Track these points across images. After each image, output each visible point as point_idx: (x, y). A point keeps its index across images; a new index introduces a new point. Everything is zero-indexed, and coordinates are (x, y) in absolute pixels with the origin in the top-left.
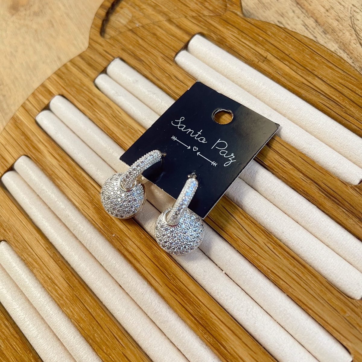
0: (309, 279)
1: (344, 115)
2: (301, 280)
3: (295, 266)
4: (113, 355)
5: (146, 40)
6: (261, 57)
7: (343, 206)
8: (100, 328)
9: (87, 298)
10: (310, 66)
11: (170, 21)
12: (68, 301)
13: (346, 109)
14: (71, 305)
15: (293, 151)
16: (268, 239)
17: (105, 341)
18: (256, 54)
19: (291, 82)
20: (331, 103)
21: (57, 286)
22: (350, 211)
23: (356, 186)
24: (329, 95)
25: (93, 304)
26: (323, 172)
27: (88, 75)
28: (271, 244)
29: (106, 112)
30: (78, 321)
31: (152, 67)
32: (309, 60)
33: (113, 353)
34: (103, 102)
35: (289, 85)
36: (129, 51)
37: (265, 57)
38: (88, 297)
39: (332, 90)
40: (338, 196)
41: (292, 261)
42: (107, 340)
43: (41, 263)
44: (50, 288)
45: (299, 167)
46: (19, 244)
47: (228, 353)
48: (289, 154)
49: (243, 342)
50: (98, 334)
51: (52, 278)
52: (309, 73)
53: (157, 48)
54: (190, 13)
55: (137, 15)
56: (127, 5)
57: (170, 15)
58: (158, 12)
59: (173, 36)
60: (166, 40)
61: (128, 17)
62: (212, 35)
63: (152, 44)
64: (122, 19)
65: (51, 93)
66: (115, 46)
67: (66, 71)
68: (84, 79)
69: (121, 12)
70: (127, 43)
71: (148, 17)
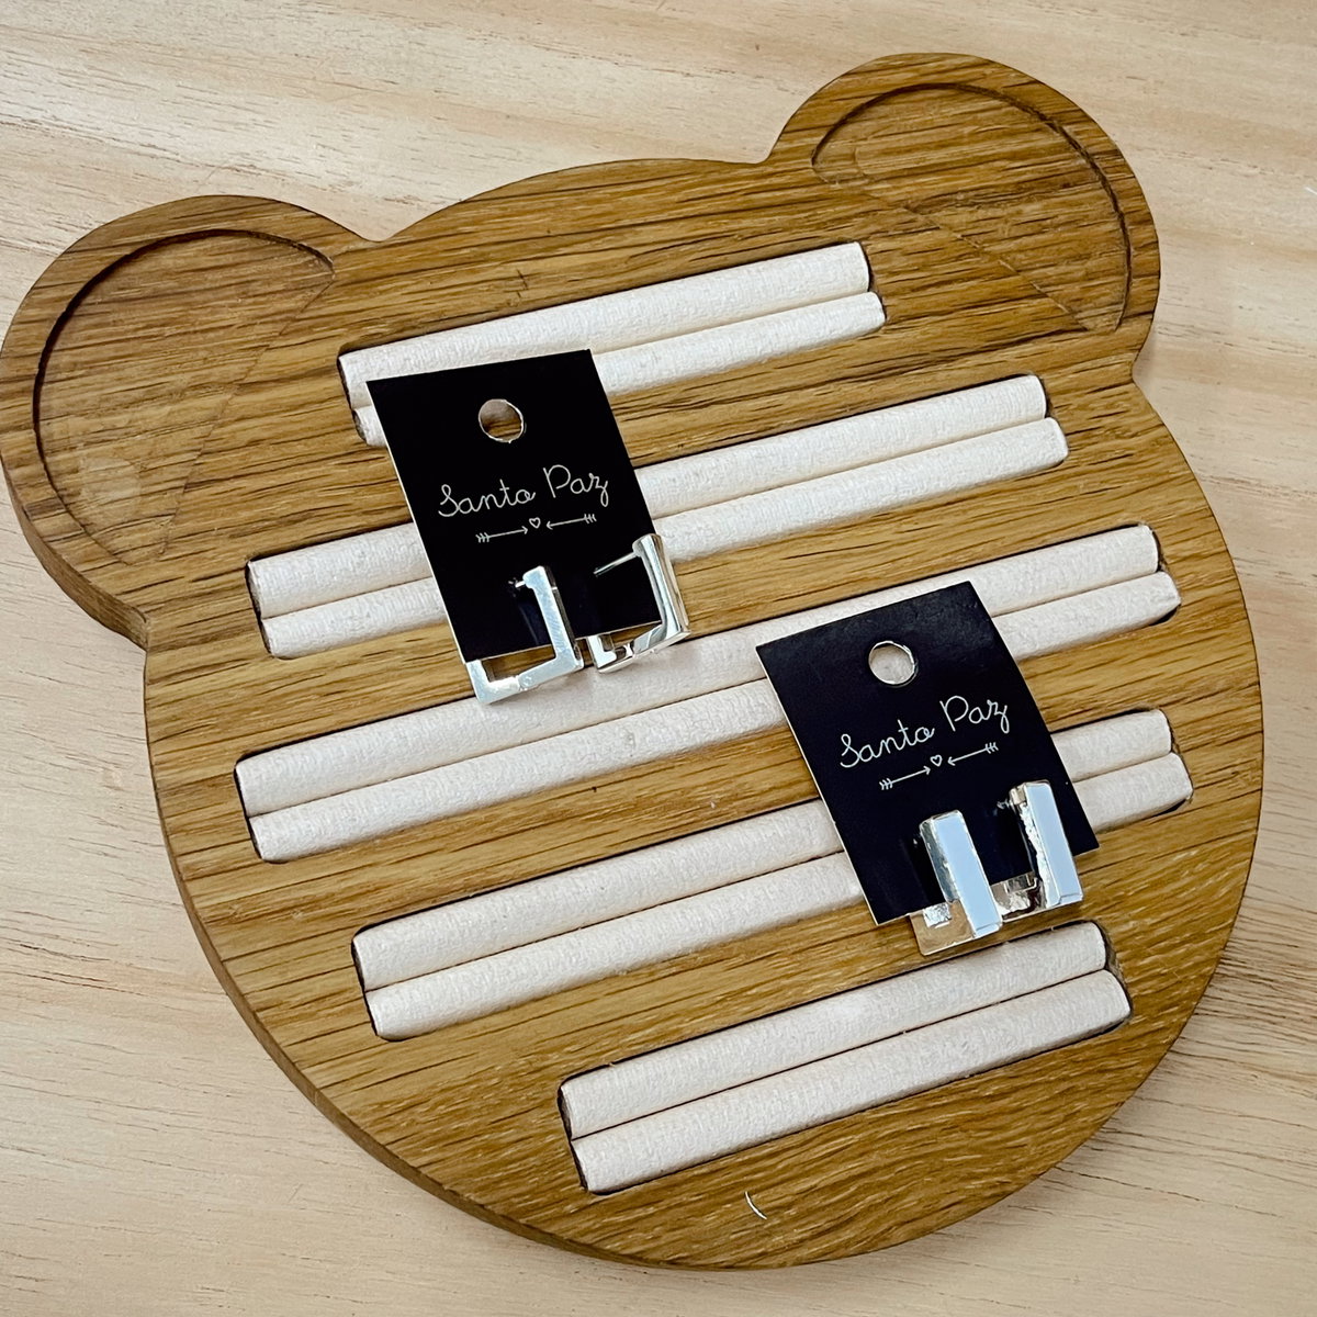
0: (998, 505)
1: (747, 243)
3: (964, 511)
6: (514, 282)
7: (907, 368)
10: (602, 220)
12: (797, 978)
13: (736, 232)
14: (810, 972)
16: (893, 522)
18: (496, 287)
20: (708, 244)
22: (923, 364)
24: (688, 238)
26: (831, 353)
28: (905, 523)
31: (349, 500)
32: (590, 212)
34: (354, 663)
37: (517, 275)
39: (682, 223)
40: (888, 363)
41: (953, 509)
43: (676, 1006)
45: (795, 383)
51: (728, 993)
52: (618, 231)
53: (302, 460)
54: (253, 334)
55: (137, 450)
56: (76, 453)
57: (212, 379)
58: (176, 397)
59: (302, 406)
60: (296, 427)
61: (120, 472)
62: (372, 330)
63: (284, 464)
64: (116, 489)
65: (217, 781)
66: (205, 547)
67: (175, 710)
68: (244, 674)
69: (85, 479)
70: (222, 515)
71: (169, 428)
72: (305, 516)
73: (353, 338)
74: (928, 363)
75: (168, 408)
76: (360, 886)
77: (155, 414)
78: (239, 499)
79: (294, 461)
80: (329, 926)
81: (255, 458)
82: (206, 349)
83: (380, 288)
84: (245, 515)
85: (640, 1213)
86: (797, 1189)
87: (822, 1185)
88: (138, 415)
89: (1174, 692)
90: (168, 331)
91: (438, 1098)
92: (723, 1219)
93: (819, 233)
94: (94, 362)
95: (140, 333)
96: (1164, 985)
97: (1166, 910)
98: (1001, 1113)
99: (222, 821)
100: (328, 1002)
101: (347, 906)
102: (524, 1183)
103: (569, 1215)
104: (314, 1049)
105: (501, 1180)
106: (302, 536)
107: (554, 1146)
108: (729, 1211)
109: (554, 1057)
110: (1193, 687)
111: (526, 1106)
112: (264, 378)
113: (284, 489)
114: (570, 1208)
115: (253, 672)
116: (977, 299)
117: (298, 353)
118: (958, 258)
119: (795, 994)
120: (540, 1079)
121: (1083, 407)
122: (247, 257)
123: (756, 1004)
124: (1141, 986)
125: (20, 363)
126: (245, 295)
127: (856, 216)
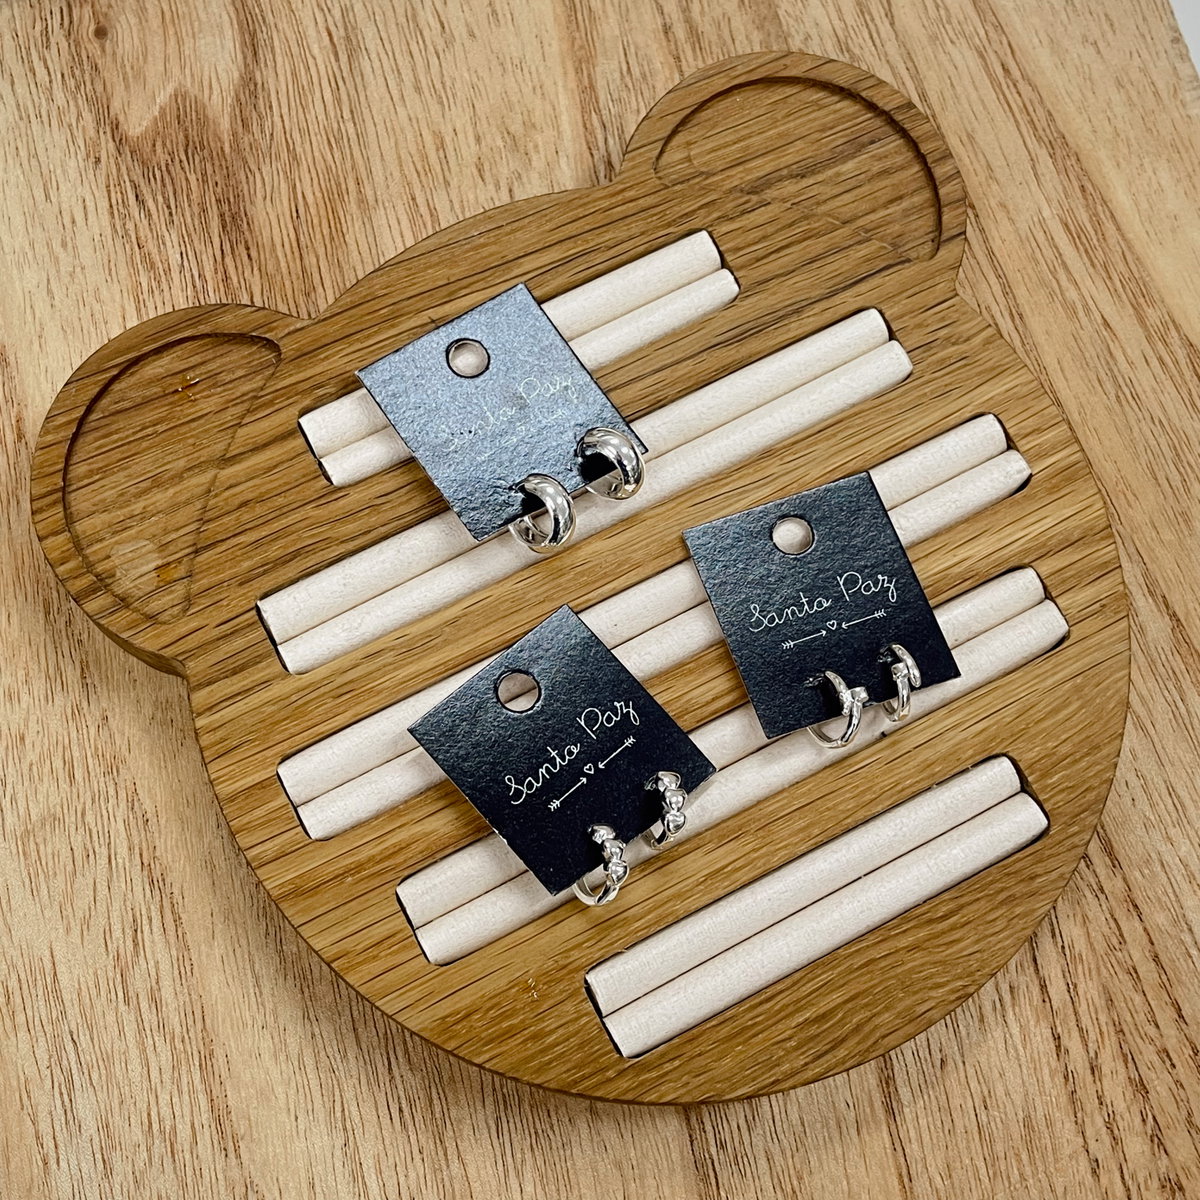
1: (613, 252)
2: (859, 434)
3: (835, 433)
5: (246, 527)
8: (830, 796)
10: (490, 260)
11: (227, 461)
13: (603, 245)
14: (774, 843)
15: (640, 356)
16: (775, 457)
17: (858, 791)
21: (726, 866)
23: (740, 293)
26: (700, 327)
28: (785, 456)
29: (385, 666)
31: (328, 535)
32: (478, 256)
37: (429, 320)
41: (827, 434)
45: (676, 358)
48: (644, 364)
51: (708, 874)
52: (503, 267)
54: (228, 416)
55: (153, 530)
56: (106, 543)
57: (202, 459)
58: (177, 480)
59: (275, 467)
60: (276, 484)
61: (144, 550)
62: (321, 392)
63: (270, 516)
64: (142, 565)
65: (264, 784)
66: (222, 597)
67: (220, 734)
68: (269, 693)
69: (117, 562)
70: (230, 568)
71: (175, 507)
72: (296, 555)
73: (307, 402)
74: (782, 318)
75: (171, 491)
76: (394, 845)
77: (161, 498)
78: (239, 553)
79: (278, 513)
80: (376, 882)
81: (246, 517)
82: (192, 436)
83: (322, 356)
84: (246, 565)
85: (668, 1067)
86: (793, 1025)
87: (814, 1016)
88: (149, 502)
89: (1040, 548)
90: (160, 428)
91: (489, 1005)
92: (738, 1060)
93: (671, 230)
94: (106, 466)
95: (139, 435)
96: (1072, 796)
97: (1064, 733)
98: (953, 928)
99: (274, 815)
100: (386, 944)
101: (386, 864)
102: (569, 1061)
103: (610, 1080)
104: (382, 984)
105: (550, 1062)
106: (296, 572)
107: (589, 1026)
108: (741, 1052)
109: (575, 954)
110: (1054, 541)
111: (559, 998)
112: (242, 450)
113: (275, 536)
114: (611, 1073)
115: (278, 689)
116: (814, 255)
117: (265, 424)
118: (790, 225)
119: (764, 864)
120: (568, 974)
121: (919, 326)
122: (210, 355)
123: (733, 877)
124: (1052, 801)
125: (48, 480)
126: (215, 386)
127: (700, 208)
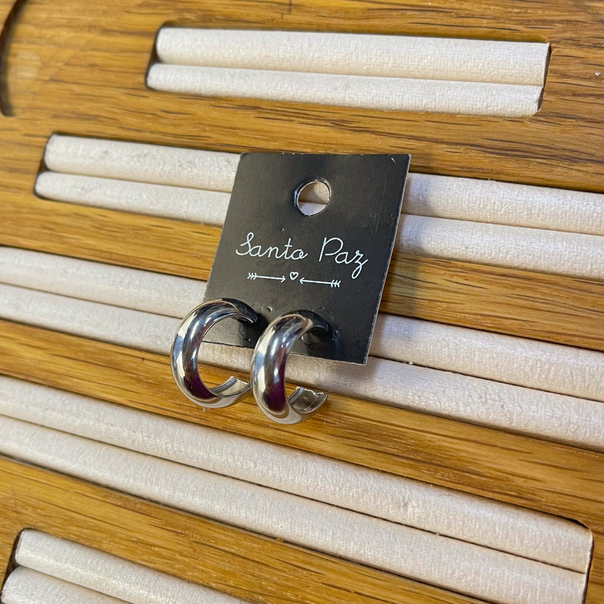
0: (546, 294)
1: (458, 21)
2: (537, 302)
3: (514, 286)
4: (310, 597)
5: (83, 81)
6: (283, 7)
7: (534, 155)
8: (264, 567)
9: (217, 535)
11: (106, 31)
12: (187, 560)
13: (455, 11)
14: (196, 561)
15: (411, 118)
16: (448, 271)
17: (285, 582)
18: (271, 7)
19: (350, 19)
21: (155, 546)
22: (548, 156)
23: (536, 115)
24: (418, 6)
25: (232, 537)
26: (476, 123)
27: (19, 189)
28: (457, 276)
29: (80, 228)
30: (221, 579)
31: (118, 117)
33: (309, 594)
34: (66, 215)
35: (349, 25)
36: (66, 114)
37: (288, 2)
38: (218, 532)
40: (518, 146)
41: (506, 282)
42: (288, 579)
43: (108, 527)
44: (145, 557)
45: (435, 136)
46: (53, 519)
47: (488, 479)
48: (408, 126)
49: (501, 448)
50: (266, 579)
51: (140, 539)
53: (109, 84)
55: (47, 53)
57: (100, 24)
58: (79, 29)
59: (125, 51)
60: (117, 63)
61: (33, 63)
62: (187, 16)
66: (39, 118)
68: (16, 198)
69: (17, 61)
70: (55, 103)
72: (93, 118)
73: (174, 18)
77: (65, 35)
79: (104, 83)
81: (87, 75)
93: (520, 28)
112: (118, 29)
115: (21, 198)
117: (141, 19)
120: (15, 518)
